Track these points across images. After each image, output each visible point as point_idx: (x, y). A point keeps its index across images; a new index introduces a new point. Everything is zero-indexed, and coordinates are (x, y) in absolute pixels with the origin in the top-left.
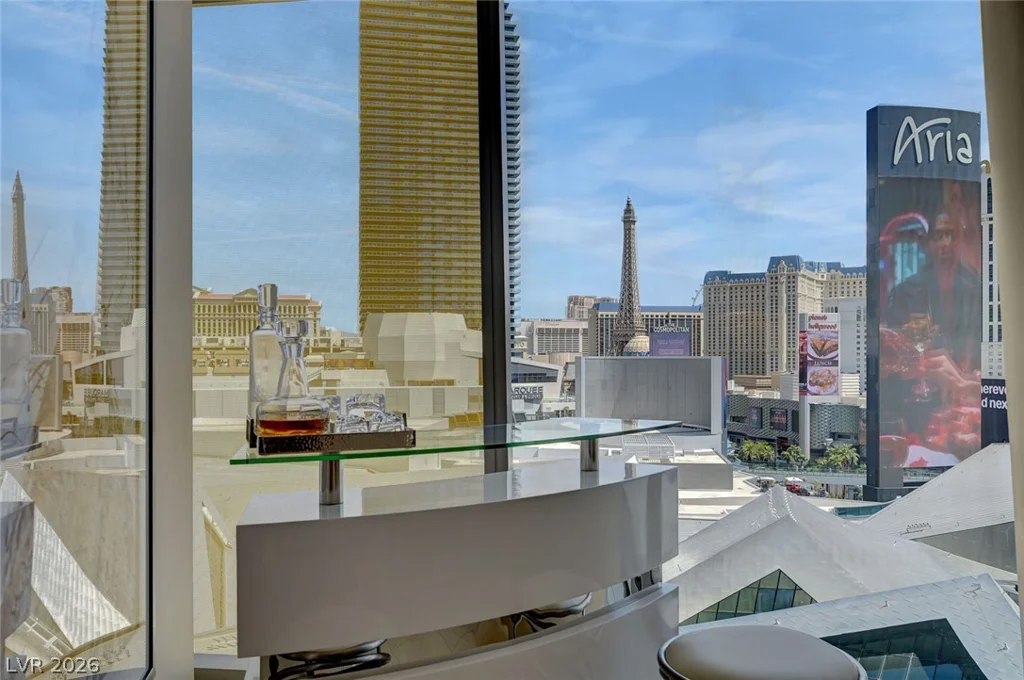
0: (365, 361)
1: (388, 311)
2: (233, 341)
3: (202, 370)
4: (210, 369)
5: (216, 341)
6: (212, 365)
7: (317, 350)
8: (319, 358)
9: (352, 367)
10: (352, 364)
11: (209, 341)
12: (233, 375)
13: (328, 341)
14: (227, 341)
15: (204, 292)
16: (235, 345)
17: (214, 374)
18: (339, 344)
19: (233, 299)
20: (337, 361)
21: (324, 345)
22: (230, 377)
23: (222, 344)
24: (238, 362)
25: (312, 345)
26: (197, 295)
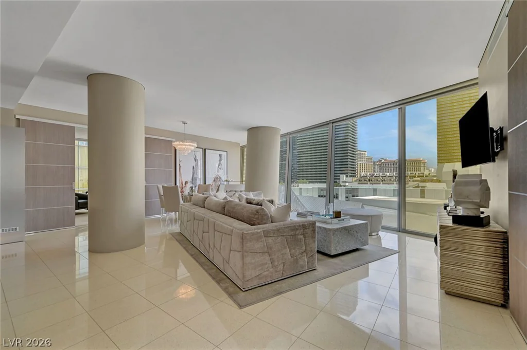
0: (437, 180)
1: (446, 162)
4: (381, 182)
6: (382, 181)
7: (418, 176)
8: (419, 179)
9: (431, 182)
10: (432, 181)
12: (389, 184)
13: (423, 173)
14: (388, 174)
15: (385, 160)
17: (383, 184)
18: (428, 174)
20: (426, 180)
21: (422, 175)
25: (417, 174)
26: (383, 161)
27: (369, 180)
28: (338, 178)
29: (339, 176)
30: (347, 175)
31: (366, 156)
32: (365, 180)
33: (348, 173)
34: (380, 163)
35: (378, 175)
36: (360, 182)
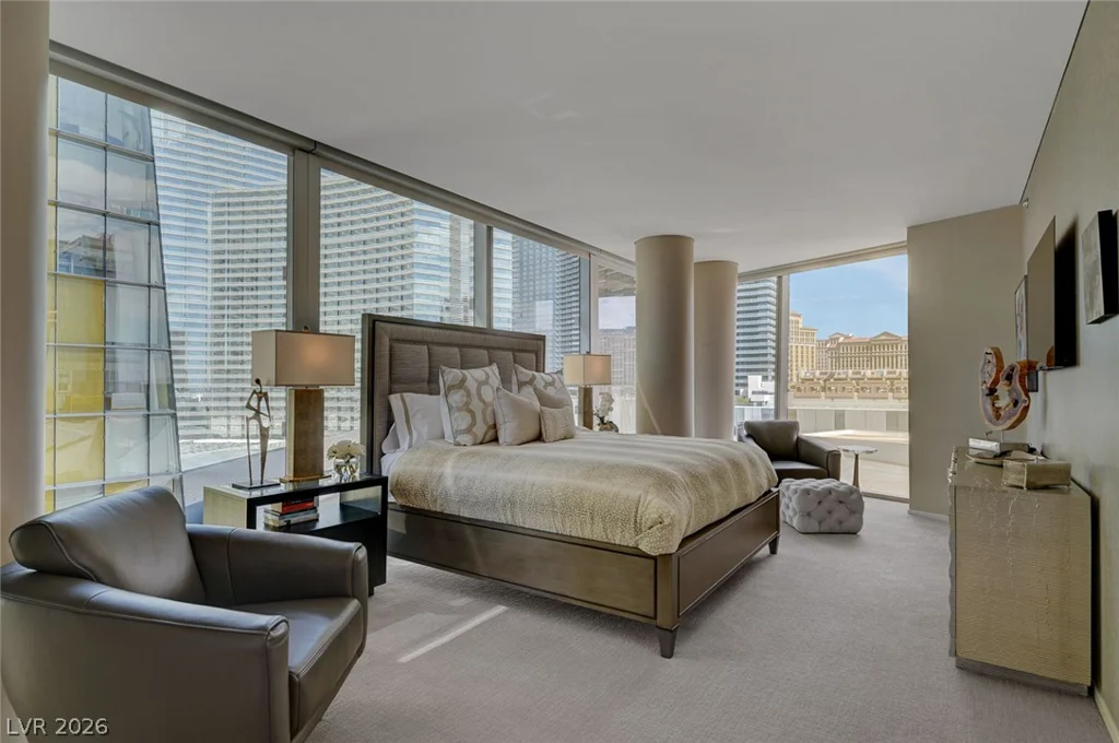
2: (873, 373)
3: (850, 395)
4: (856, 394)
5: (859, 373)
6: (857, 391)
11: (853, 373)
12: (874, 398)
14: (868, 373)
15: (847, 337)
16: (875, 376)
17: (859, 398)
19: (869, 343)
22: (872, 401)
23: (864, 375)
24: (878, 389)
26: (841, 340)
27: (824, 389)
28: (741, 381)
29: (746, 377)
30: (765, 374)
31: (801, 326)
32: (812, 389)
33: (766, 370)
34: (834, 346)
35: (843, 376)
36: (802, 393)
